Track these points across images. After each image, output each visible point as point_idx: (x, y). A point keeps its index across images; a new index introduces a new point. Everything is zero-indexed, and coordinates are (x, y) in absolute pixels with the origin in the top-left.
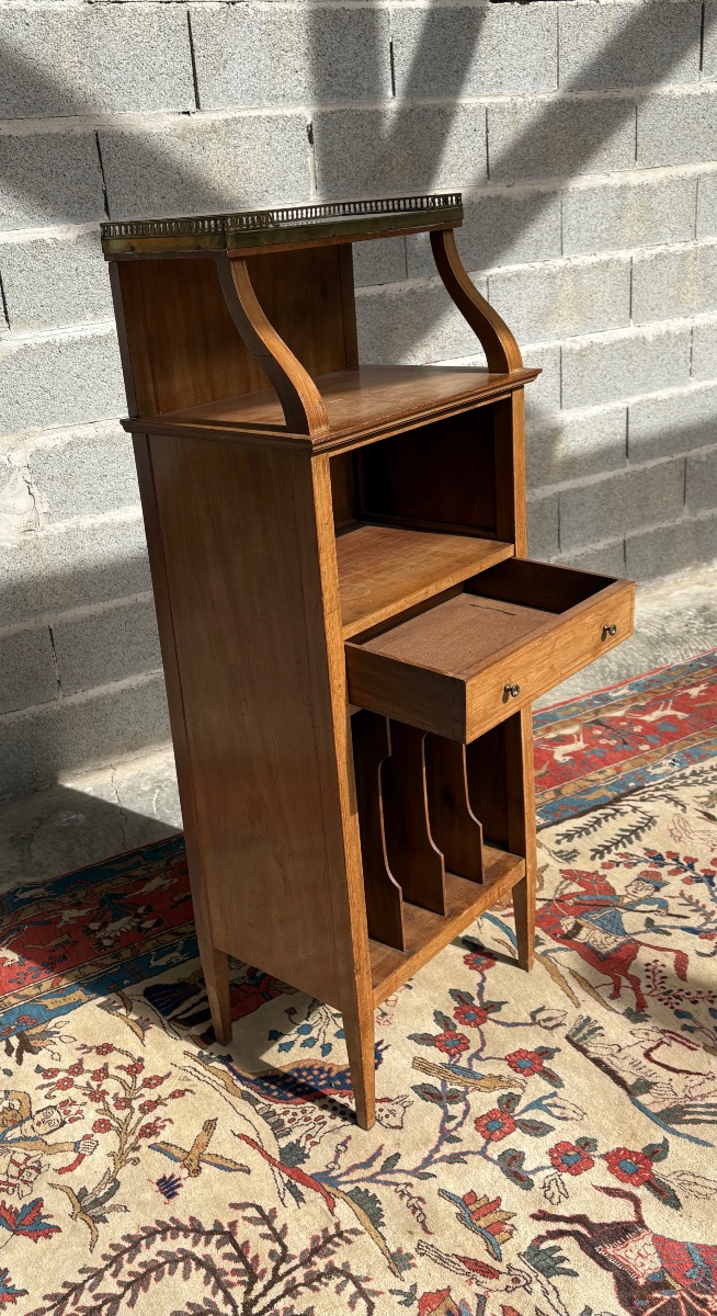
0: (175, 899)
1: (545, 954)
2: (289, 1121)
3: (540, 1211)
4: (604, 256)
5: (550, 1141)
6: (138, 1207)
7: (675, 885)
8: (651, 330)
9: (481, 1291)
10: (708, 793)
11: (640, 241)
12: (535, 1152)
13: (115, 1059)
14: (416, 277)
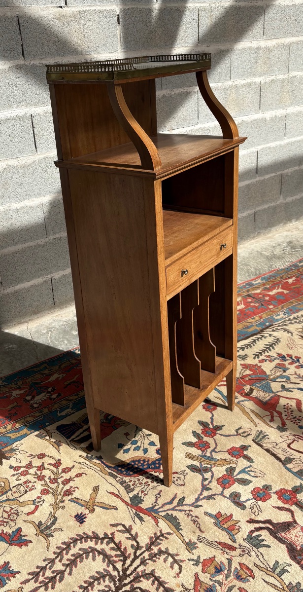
0: (66, 383)
1: (239, 402)
2: (133, 485)
3: (250, 519)
4: (249, 80)
5: (251, 487)
6: (67, 529)
7: (292, 369)
8: (268, 115)
9: (229, 557)
10: (302, 327)
11: (264, 73)
12: (245, 493)
13: (47, 461)
14: (166, 89)
